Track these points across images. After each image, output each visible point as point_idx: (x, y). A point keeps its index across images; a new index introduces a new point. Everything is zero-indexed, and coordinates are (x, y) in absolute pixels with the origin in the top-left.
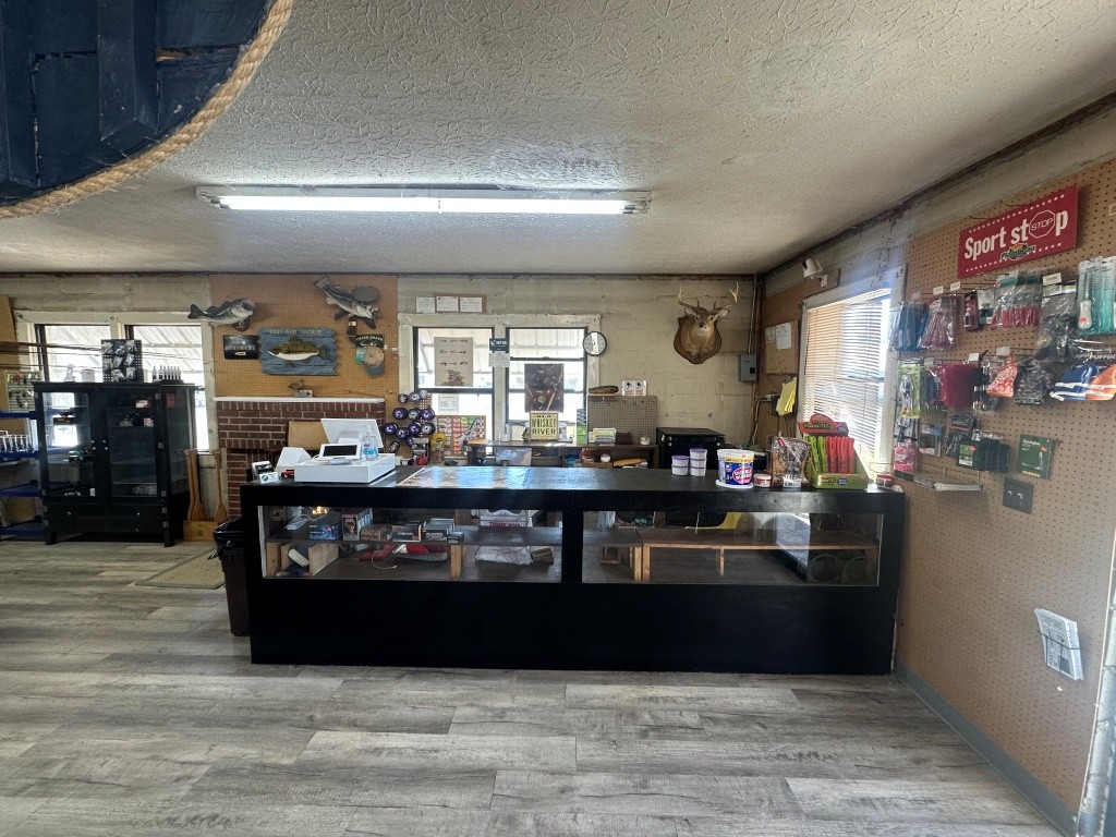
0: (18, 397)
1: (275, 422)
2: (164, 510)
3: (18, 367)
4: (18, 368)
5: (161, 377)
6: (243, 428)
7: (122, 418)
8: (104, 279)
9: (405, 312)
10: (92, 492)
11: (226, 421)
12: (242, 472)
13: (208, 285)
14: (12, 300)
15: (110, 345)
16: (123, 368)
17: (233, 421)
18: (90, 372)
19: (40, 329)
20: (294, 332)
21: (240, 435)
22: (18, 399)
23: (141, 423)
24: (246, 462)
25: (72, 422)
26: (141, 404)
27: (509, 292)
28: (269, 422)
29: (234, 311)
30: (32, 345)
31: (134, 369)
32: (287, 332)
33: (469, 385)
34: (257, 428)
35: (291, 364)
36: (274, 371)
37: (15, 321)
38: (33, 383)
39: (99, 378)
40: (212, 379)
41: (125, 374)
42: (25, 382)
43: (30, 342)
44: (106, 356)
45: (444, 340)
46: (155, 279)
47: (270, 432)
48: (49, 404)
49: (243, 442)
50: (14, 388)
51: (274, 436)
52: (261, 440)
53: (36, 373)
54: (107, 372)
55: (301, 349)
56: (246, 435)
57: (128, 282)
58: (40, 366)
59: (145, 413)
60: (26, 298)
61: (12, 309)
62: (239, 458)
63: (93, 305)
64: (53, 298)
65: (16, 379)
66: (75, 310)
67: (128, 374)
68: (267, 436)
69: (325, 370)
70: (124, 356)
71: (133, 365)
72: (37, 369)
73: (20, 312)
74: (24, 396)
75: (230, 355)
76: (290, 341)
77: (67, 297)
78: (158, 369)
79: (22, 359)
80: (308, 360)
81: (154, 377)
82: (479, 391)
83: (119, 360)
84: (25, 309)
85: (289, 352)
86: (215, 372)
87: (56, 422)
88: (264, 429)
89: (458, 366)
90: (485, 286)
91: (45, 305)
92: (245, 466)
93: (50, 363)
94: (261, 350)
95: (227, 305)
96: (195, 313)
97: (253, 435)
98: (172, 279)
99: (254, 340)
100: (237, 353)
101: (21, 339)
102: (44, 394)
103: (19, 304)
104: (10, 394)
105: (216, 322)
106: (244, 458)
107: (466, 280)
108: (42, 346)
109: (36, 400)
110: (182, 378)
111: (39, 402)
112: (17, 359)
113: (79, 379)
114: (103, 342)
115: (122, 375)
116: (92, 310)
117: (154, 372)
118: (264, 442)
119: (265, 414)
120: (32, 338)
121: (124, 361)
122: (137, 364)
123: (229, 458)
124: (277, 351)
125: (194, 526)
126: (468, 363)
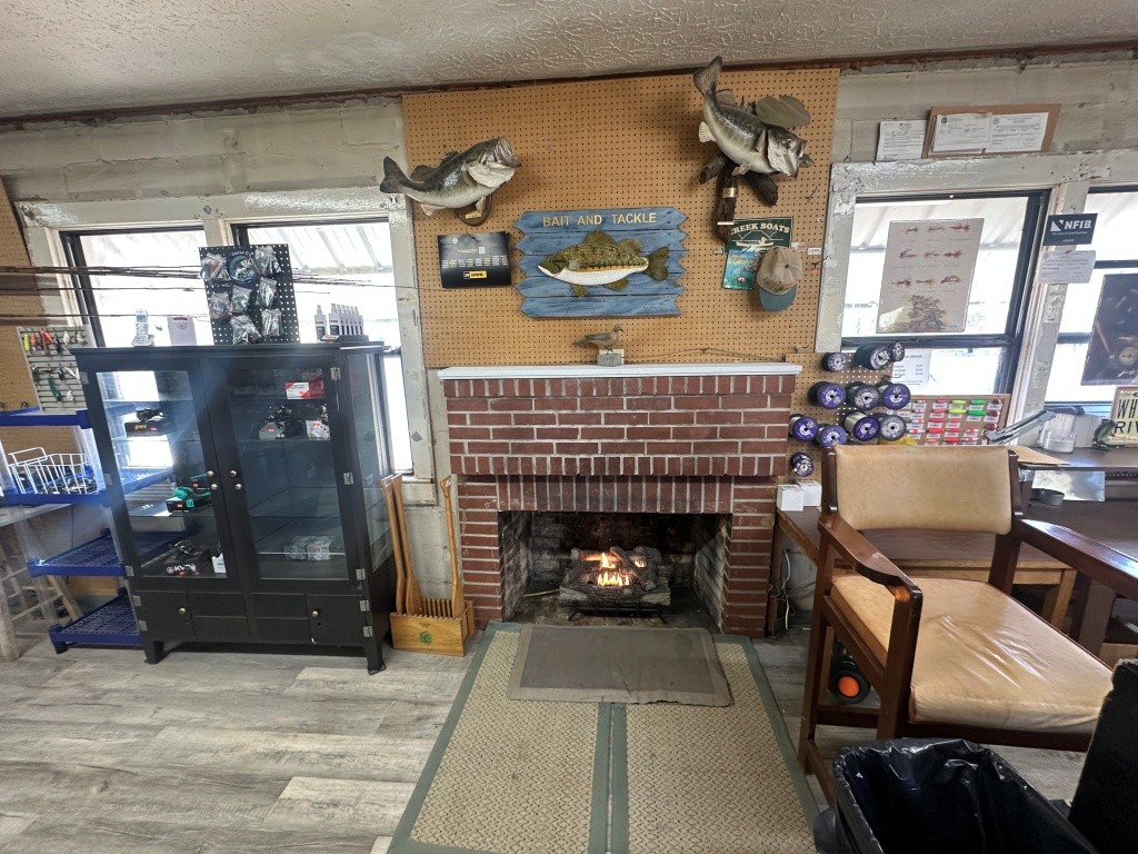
0: (51, 380)
1: (564, 419)
2: (364, 606)
3: (42, 320)
4: (45, 323)
5: (335, 330)
6: (498, 434)
7: (262, 423)
8: (181, 123)
9: (848, 159)
10: (219, 565)
11: (462, 419)
12: (488, 517)
13: (399, 123)
14: (8, 182)
15: (219, 260)
16: (253, 311)
17: (476, 419)
18: (181, 323)
19: (71, 239)
20: (596, 220)
21: (492, 448)
22: (51, 382)
23: (301, 430)
24: (496, 498)
25: (160, 428)
26: (297, 391)
27: (1117, 96)
28: (551, 419)
29: (476, 171)
30: (60, 270)
31: (278, 314)
32: (581, 220)
33: (955, 328)
34: (528, 434)
35: (584, 294)
36: (545, 310)
37: (21, 226)
38: (73, 352)
39: (204, 336)
40: (415, 332)
41: (260, 327)
42: (59, 350)
43: (56, 265)
44: (215, 287)
45: (913, 228)
46: (284, 116)
47: (554, 442)
48: (112, 395)
49: (498, 461)
50: (41, 362)
51: (562, 448)
52: (534, 457)
53: (76, 330)
54: (221, 323)
55: (611, 256)
56: (503, 448)
57: (228, 125)
58: (82, 315)
59: (306, 408)
60: (35, 175)
61: (13, 200)
62: (482, 491)
63: (166, 182)
64: (87, 172)
65: (41, 343)
66: (131, 195)
67: (267, 326)
68: (547, 449)
69: (656, 305)
70: (253, 284)
71: (275, 304)
72: (79, 321)
73: (27, 206)
74: (62, 377)
75: (454, 280)
76: (586, 240)
77: (112, 169)
78: (327, 311)
79: (47, 301)
80: (624, 282)
81: (321, 331)
82: (972, 342)
83: (243, 295)
84: (36, 199)
85: (584, 267)
86: (422, 318)
87: (130, 428)
88: (542, 434)
89: (937, 285)
90: (1056, 80)
91: (73, 189)
92: (493, 506)
93: (101, 309)
94: (522, 263)
95: (453, 161)
96: (392, 180)
97: (519, 448)
98: (320, 114)
99: (505, 241)
100: (471, 275)
101: (38, 262)
102: (100, 375)
103: (24, 189)
104: (36, 374)
105: (429, 201)
106: (492, 491)
107: (1008, 69)
108: (81, 272)
109: (85, 388)
110: (366, 332)
111: (92, 391)
112: (40, 303)
113: (163, 340)
114: (203, 252)
115: (253, 329)
116: (164, 193)
117: (319, 319)
118: (541, 462)
119: (543, 404)
120: (58, 258)
121: (253, 296)
122: (284, 302)
123: (461, 491)
124: (558, 263)
125: (414, 624)
126: (959, 281)
